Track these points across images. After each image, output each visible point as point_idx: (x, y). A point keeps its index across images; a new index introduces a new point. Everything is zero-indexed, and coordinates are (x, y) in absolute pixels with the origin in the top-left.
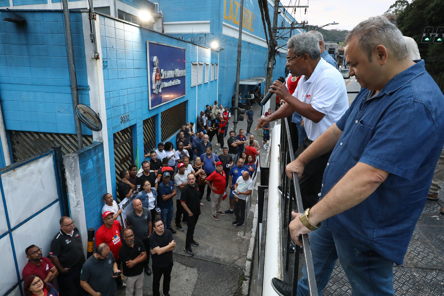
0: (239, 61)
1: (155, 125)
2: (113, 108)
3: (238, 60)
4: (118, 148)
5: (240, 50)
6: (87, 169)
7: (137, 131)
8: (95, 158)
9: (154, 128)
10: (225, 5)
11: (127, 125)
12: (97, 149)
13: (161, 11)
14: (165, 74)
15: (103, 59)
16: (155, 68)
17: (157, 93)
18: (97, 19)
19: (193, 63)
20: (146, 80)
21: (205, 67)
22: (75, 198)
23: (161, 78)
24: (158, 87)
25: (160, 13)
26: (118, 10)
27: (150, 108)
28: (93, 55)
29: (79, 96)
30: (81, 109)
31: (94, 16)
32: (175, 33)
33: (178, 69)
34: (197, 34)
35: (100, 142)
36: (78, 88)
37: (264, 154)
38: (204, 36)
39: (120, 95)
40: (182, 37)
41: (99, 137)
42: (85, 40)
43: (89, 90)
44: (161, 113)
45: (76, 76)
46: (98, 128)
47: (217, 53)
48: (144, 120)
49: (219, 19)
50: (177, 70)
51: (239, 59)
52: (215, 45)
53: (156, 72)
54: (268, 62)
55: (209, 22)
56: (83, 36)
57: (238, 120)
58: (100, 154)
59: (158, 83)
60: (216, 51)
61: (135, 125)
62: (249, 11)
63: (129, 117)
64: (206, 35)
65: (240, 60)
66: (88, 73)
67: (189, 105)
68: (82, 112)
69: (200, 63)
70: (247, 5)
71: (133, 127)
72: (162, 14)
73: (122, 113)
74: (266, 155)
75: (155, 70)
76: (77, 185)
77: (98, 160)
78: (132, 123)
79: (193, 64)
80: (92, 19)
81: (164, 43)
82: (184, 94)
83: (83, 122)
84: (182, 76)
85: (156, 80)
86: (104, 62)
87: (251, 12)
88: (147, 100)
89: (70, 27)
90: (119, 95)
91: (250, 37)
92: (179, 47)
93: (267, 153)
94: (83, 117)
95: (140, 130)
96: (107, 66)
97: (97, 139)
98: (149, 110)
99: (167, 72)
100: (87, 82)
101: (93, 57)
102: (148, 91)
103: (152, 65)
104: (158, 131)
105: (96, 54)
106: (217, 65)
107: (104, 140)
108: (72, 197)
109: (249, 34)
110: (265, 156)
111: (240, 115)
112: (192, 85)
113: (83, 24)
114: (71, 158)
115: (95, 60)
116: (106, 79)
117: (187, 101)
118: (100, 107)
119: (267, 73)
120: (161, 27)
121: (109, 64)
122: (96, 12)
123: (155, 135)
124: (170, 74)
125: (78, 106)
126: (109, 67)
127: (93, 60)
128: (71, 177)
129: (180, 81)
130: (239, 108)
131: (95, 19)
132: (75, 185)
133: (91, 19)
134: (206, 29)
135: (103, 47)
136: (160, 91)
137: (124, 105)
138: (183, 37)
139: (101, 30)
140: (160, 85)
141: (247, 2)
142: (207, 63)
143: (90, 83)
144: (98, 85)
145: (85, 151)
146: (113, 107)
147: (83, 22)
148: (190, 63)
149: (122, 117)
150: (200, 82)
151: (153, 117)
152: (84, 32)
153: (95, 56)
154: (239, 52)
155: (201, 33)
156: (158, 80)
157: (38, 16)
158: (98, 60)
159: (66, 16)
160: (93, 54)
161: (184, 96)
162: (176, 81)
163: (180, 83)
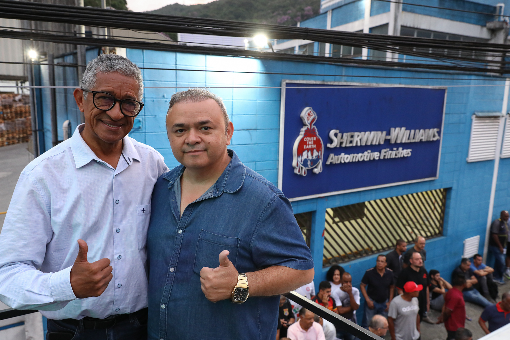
16: (304, 129)
17: (305, 174)
19: (480, 114)
20: (274, 149)
23: (329, 145)
25: (505, 20)
26: (401, 26)
33: (404, 128)
50: (399, 130)
53: (302, 136)
59: (308, 156)
67: (453, 198)
79: (480, 117)
85: (302, 150)
99: (353, 134)
104: (314, 242)
112: (475, 158)
121: (148, 125)
126: (149, 129)
129: (410, 150)
136: (317, 170)
140: (318, 159)
156: (310, 150)
161: (427, 179)
162: (392, 150)
163: (406, 156)
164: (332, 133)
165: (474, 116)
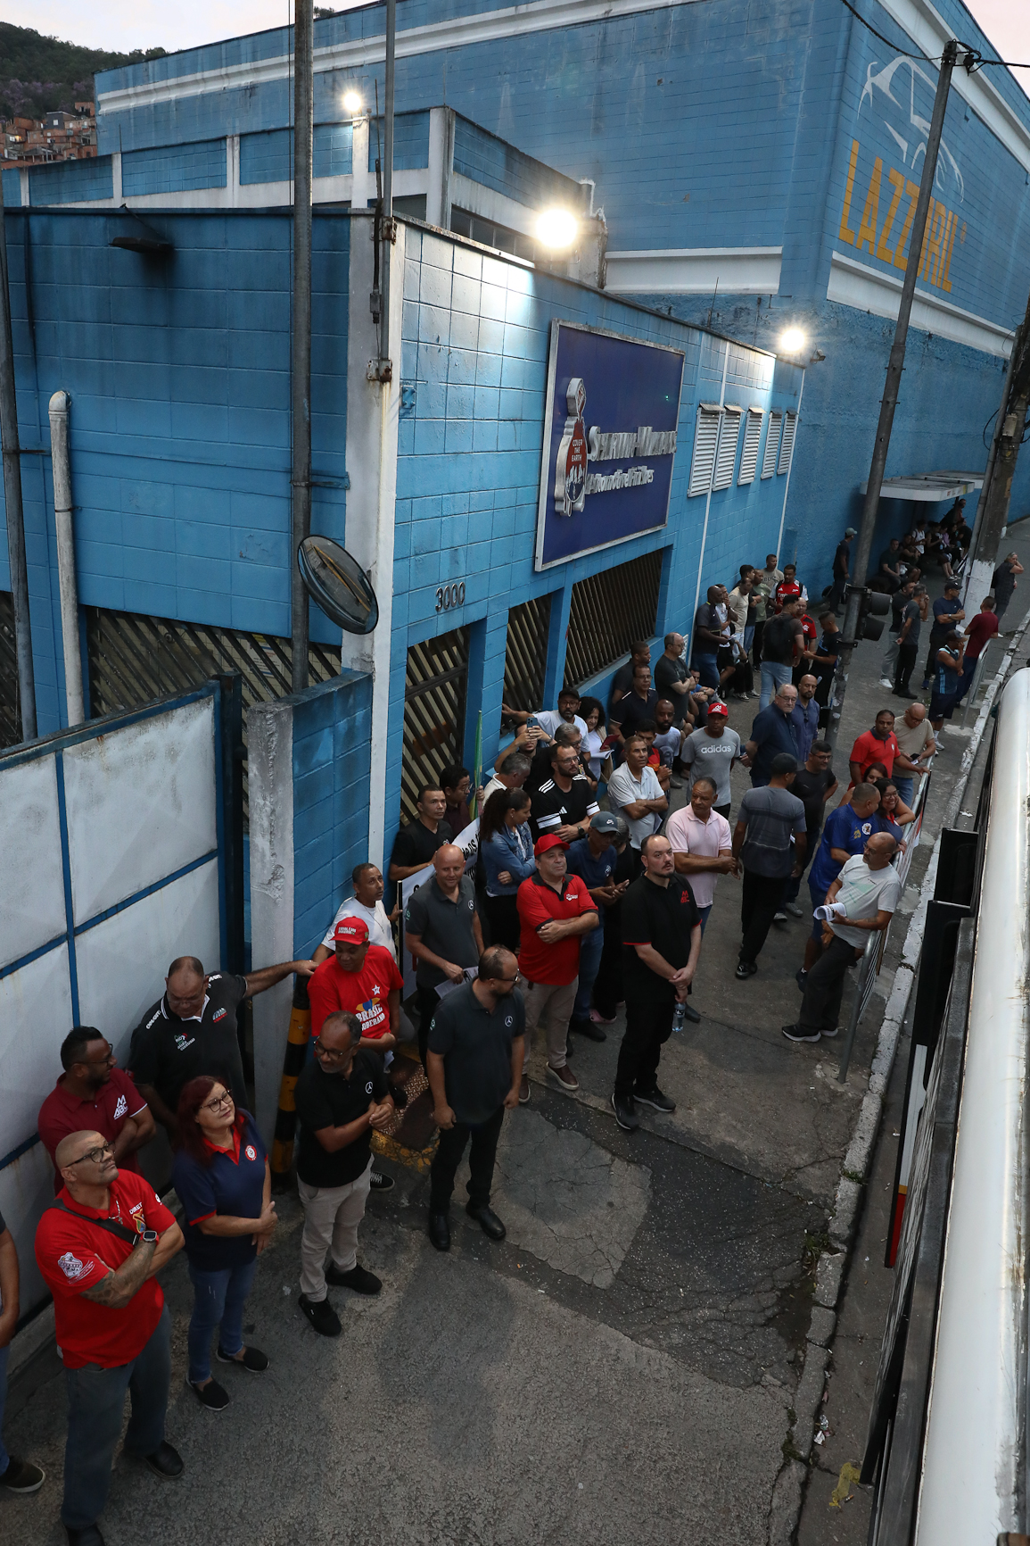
0: (891, 405)
1: (546, 627)
2: (418, 558)
3: (885, 403)
4: (417, 700)
5: (897, 365)
6: (314, 760)
7: (487, 643)
8: (342, 725)
9: (543, 640)
10: (850, 185)
11: (456, 620)
12: (352, 696)
13: (602, 211)
14: (601, 446)
15: (404, 381)
16: (571, 422)
17: (567, 512)
18: (397, 238)
19: (707, 407)
20: (535, 462)
21: (748, 423)
22: (268, 853)
23: (589, 457)
24: (575, 490)
25: (598, 216)
26: (454, 207)
27: (539, 567)
28: (373, 366)
29: (313, 506)
30: (314, 553)
31: (389, 228)
32: (646, 293)
33: (650, 428)
34: (725, 298)
35: (365, 674)
36: (314, 479)
37: (947, 778)
38: (752, 306)
39: (444, 513)
40: (670, 309)
41: (362, 655)
42: (350, 313)
43: (347, 488)
44: (574, 585)
45: (310, 439)
46: (364, 622)
47: (797, 372)
48: (512, 606)
49: (820, 241)
50: (646, 431)
51: (891, 399)
52: (794, 339)
53: (571, 437)
54: (1001, 413)
55: (778, 250)
56: (347, 298)
57: (858, 637)
58: (359, 714)
59: (574, 476)
60: (795, 365)
61: (483, 622)
62: (943, 210)
63: (464, 592)
64: (763, 303)
65: (895, 403)
66: (348, 430)
67: (672, 564)
68: (315, 561)
69: (731, 408)
70: (938, 184)
71: (474, 630)
72: (604, 220)
73: (445, 576)
74: (956, 783)
75: (569, 427)
76: (278, 810)
77: (351, 734)
78: (474, 614)
79: (704, 412)
80: (384, 239)
81: (610, 330)
82: (662, 521)
83: (315, 599)
84: (662, 455)
85: (569, 464)
86: (403, 391)
87: (950, 213)
88: (533, 534)
89: (310, 269)
90: (439, 514)
91: (937, 314)
92: (663, 347)
93: (958, 775)
94: (318, 578)
95: (495, 643)
96: (412, 405)
97: (353, 660)
98: (535, 573)
99: (610, 436)
100: (345, 460)
101: (373, 373)
102: (538, 503)
103: (563, 407)
104: (555, 650)
105: (384, 365)
106: (792, 417)
107: (376, 665)
108: (258, 851)
109: (934, 299)
110: (951, 786)
111: (870, 615)
112: (695, 489)
113: (352, 258)
114: (270, 719)
115: (378, 383)
116: (407, 451)
117: (670, 547)
118: (377, 549)
119: (995, 457)
120: (597, 270)
121: (419, 401)
122: (399, 215)
123: (543, 664)
124: (621, 444)
125: (307, 542)
126: (418, 412)
127: (371, 383)
128: (263, 781)
129: (653, 471)
130: (869, 591)
131: (394, 241)
132: (273, 811)
133: (380, 239)
134: (764, 281)
135: (405, 340)
136: (580, 505)
137: (454, 549)
138: (674, 307)
139: (406, 279)
140: (582, 483)
141: (940, 172)
142: (755, 410)
143: (351, 466)
144: (379, 474)
145: (313, 697)
146: (417, 555)
147: (352, 252)
148: (695, 406)
149: (441, 591)
150: (724, 479)
151: (543, 598)
152: (351, 287)
153: (377, 370)
154: (895, 372)
155: (744, 292)
156: (576, 464)
157: (211, 230)
158: (388, 384)
159: (301, 230)
160: (372, 364)
161: (659, 528)
162: (638, 471)
163: (649, 481)
164: (594, 429)
165: (700, 409)
